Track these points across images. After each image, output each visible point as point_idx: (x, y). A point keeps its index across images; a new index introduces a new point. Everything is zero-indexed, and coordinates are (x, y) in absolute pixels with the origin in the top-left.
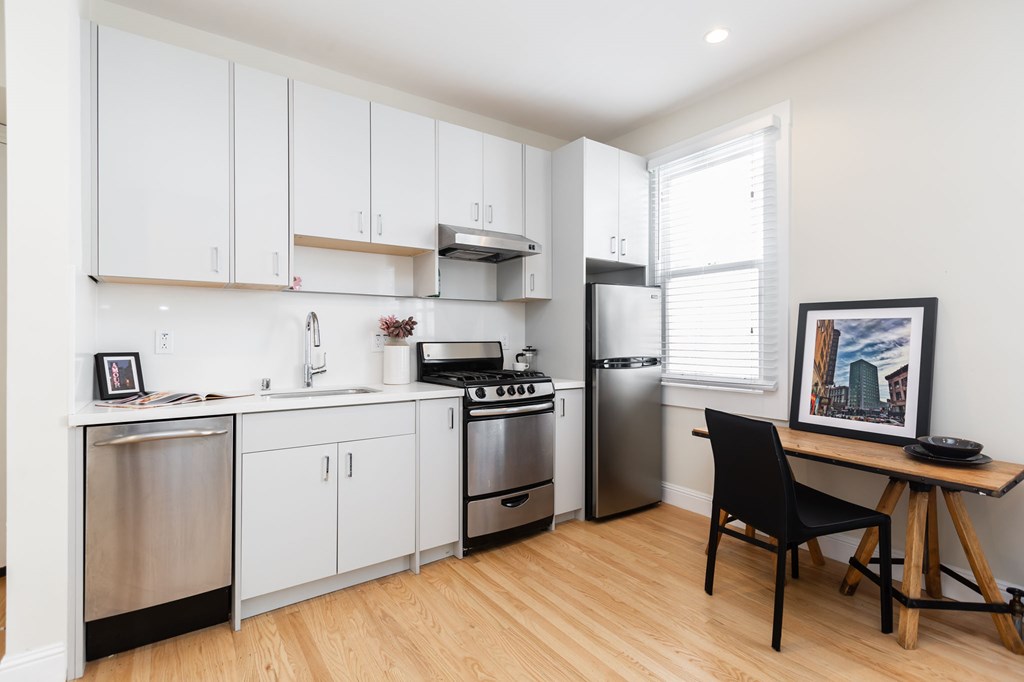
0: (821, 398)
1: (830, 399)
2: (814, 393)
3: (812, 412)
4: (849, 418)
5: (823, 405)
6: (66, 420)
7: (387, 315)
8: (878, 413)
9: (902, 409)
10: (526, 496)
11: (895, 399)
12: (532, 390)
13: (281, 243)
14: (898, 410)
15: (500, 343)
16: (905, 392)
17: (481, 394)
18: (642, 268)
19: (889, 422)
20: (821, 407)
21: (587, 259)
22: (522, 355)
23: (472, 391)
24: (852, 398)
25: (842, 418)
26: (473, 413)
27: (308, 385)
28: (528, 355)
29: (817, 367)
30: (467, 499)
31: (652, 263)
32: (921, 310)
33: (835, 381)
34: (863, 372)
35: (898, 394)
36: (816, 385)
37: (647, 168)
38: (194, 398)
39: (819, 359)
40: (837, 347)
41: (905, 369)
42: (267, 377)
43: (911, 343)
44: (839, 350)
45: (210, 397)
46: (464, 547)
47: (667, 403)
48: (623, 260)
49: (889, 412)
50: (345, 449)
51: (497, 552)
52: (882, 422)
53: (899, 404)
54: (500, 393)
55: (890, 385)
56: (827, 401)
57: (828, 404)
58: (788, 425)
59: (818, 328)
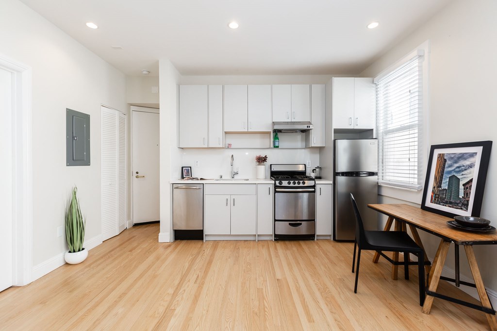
0: (436, 194)
1: (439, 195)
2: (433, 192)
3: (431, 202)
4: (446, 206)
5: (437, 199)
6: (169, 182)
7: (258, 155)
8: (458, 204)
9: (468, 201)
10: (301, 224)
11: (465, 197)
12: (304, 183)
13: (220, 134)
14: (466, 203)
15: (305, 165)
16: (470, 193)
17: (281, 183)
18: (372, 130)
19: (461, 209)
20: (435, 199)
21: (334, 129)
22: (315, 170)
23: (277, 182)
24: (448, 195)
25: (443, 205)
26: (277, 190)
27: (233, 178)
28: (317, 169)
29: (436, 178)
30: (275, 220)
31: (377, 127)
32: (481, 148)
33: (442, 186)
34: (454, 180)
35: (467, 194)
36: (434, 187)
37: (373, 82)
38: (197, 179)
39: (437, 174)
40: (444, 168)
41: (471, 181)
42: (221, 175)
43: (476, 165)
44: (445, 170)
45: (201, 179)
46: (275, 237)
47: (382, 194)
48: (356, 127)
49: (462, 203)
50: (233, 197)
51: (287, 242)
52: (459, 209)
53: (467, 199)
54: (289, 183)
55: (464, 189)
56: (438, 196)
57: (438, 198)
58: (420, 207)
59: (438, 158)
